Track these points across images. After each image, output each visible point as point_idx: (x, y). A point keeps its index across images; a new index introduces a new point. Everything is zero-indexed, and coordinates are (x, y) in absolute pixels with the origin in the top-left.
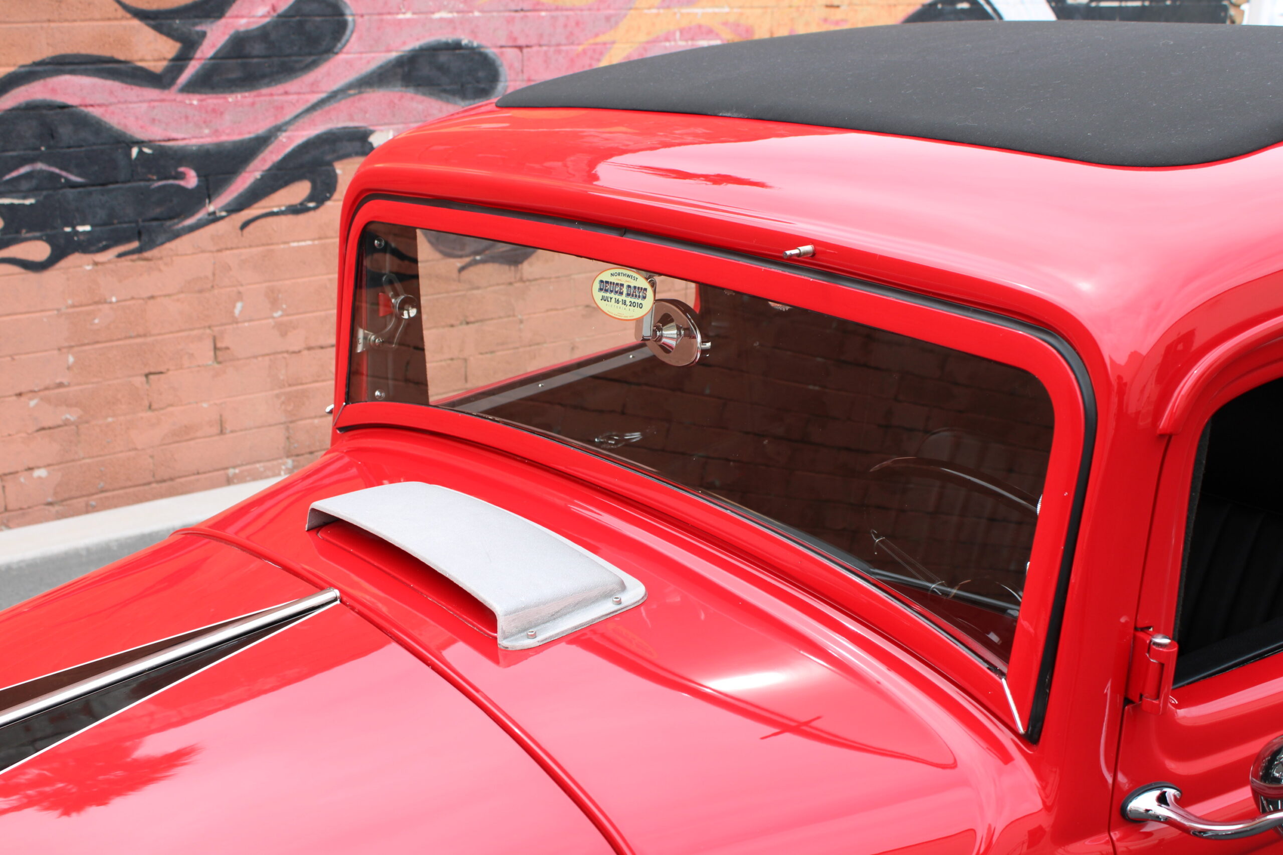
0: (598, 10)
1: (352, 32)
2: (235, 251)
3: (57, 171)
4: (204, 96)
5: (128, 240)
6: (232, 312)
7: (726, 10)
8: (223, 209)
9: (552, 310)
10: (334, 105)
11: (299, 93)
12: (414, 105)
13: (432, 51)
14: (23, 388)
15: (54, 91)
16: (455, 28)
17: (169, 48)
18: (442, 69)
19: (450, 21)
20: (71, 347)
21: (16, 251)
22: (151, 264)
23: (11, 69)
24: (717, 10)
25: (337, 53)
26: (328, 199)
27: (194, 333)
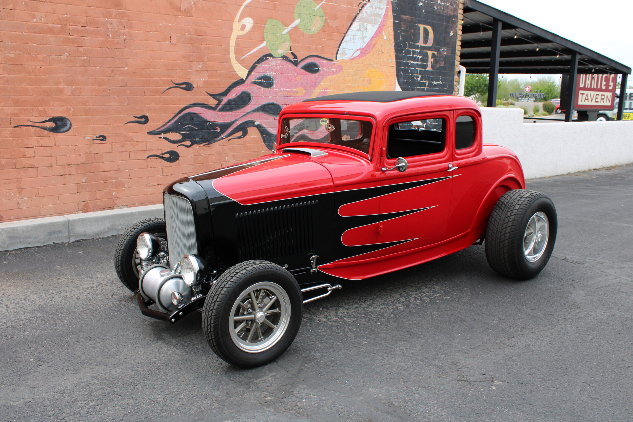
0: (303, 97)
1: (252, 100)
2: (227, 146)
3: (193, 127)
4: (222, 112)
5: (206, 142)
6: (225, 159)
8: (225, 136)
10: (248, 115)
11: (241, 112)
12: (264, 116)
13: (268, 105)
15: (194, 110)
16: (273, 100)
17: (216, 102)
18: (270, 108)
19: (272, 98)
20: (193, 164)
21: (184, 143)
22: (210, 147)
23: (186, 105)
25: (249, 104)
26: (246, 136)
27: (218, 163)
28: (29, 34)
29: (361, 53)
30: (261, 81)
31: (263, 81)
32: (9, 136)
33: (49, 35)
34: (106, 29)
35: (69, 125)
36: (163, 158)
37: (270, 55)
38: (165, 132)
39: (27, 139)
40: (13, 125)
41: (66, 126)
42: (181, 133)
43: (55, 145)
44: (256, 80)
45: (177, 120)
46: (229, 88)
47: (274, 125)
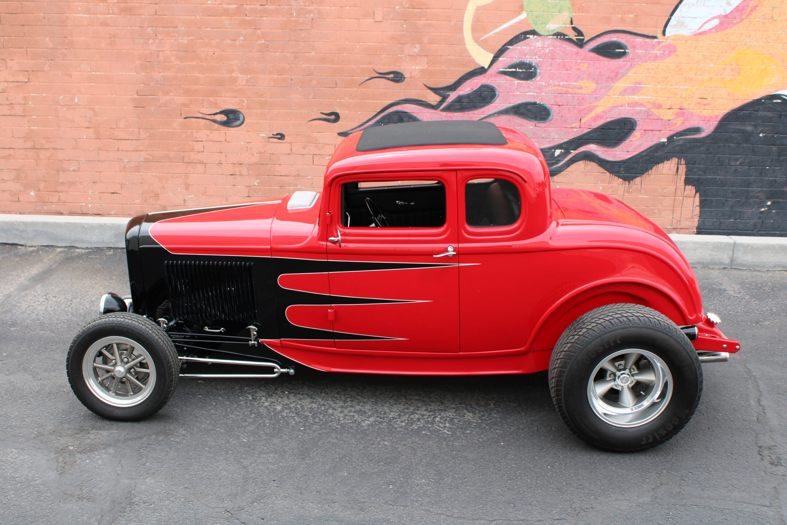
0: (592, 95)
1: (498, 97)
4: (447, 113)
7: (650, 97)
10: (489, 119)
11: (478, 114)
12: (518, 121)
13: (525, 105)
16: (534, 98)
17: (438, 98)
18: (528, 110)
19: (533, 96)
23: (393, 102)
24: (645, 97)
25: (492, 103)
28: (203, 17)
29: (721, 23)
30: (514, 70)
31: (518, 70)
32: (178, 128)
33: (223, 17)
34: (289, 7)
35: (241, 119)
37: (533, 33)
39: (196, 132)
40: (183, 116)
41: (239, 120)
43: (226, 140)
44: (506, 69)
45: (379, 119)
46: (459, 79)
47: (534, 134)
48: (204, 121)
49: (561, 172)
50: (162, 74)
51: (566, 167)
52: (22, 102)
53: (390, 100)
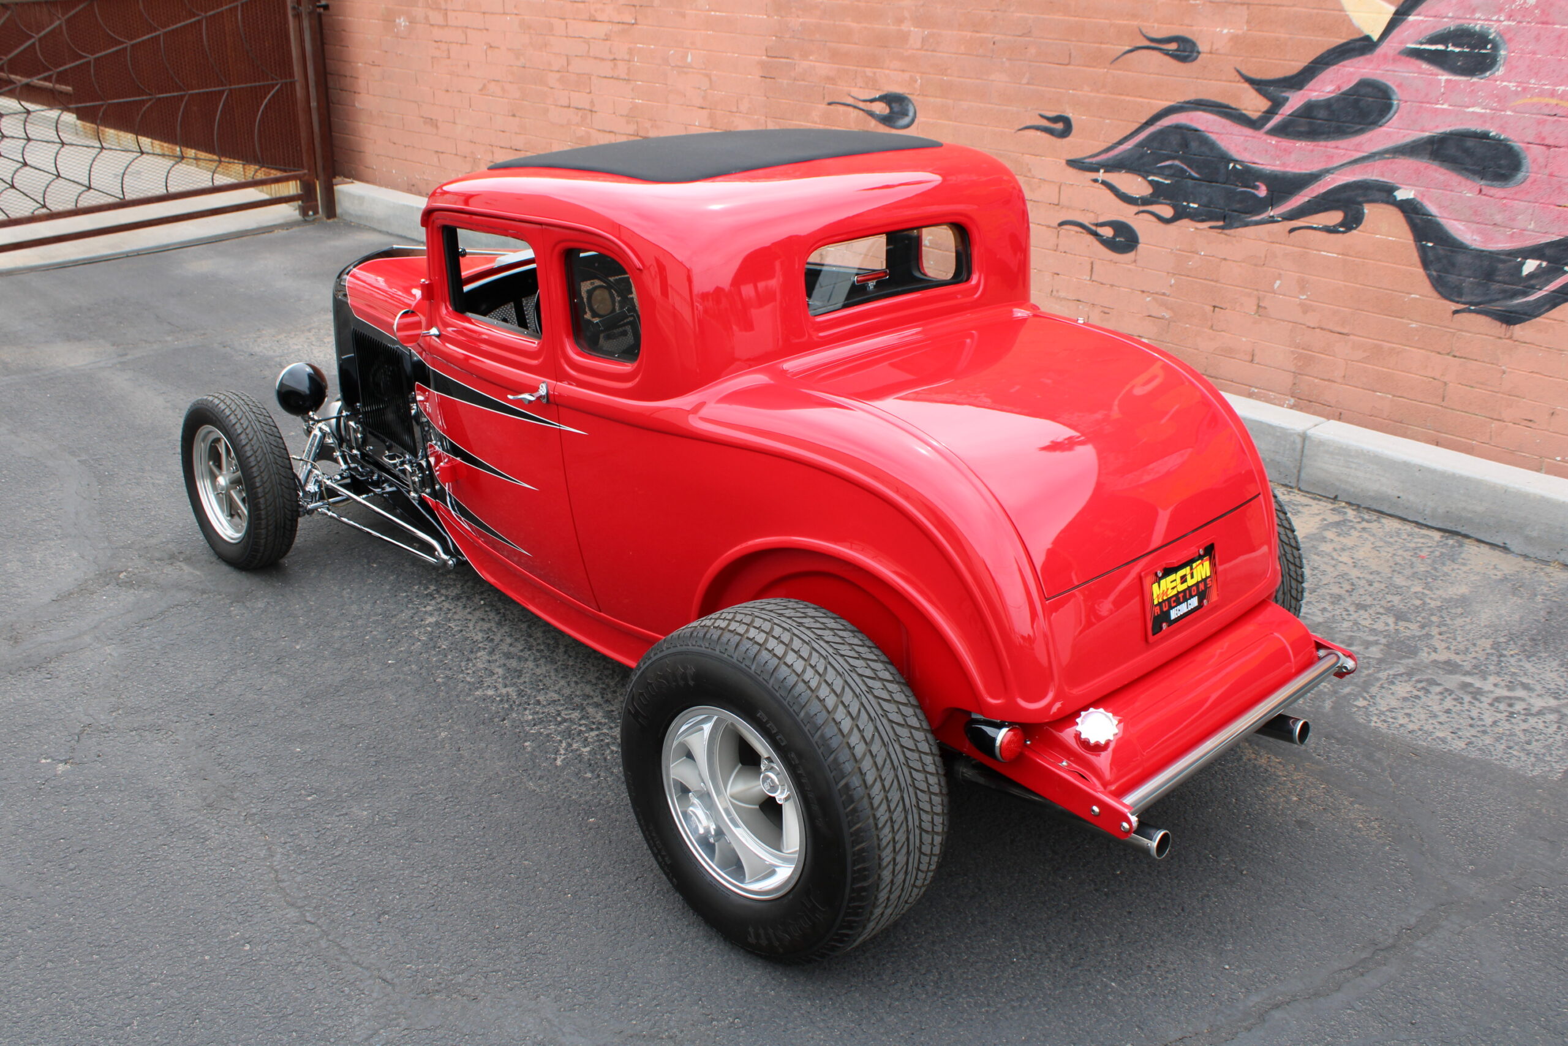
1: (1395, 113)
2: (1283, 246)
3: (1185, 167)
4: (1280, 139)
5: (1217, 220)
6: (1273, 286)
8: (1279, 215)
9: (1537, 373)
10: (1372, 162)
11: (1347, 149)
12: (1437, 175)
13: (1460, 138)
14: (1144, 289)
15: (1192, 120)
16: (1485, 122)
17: (1263, 104)
18: (1466, 151)
19: (1482, 115)
20: (1174, 274)
21: (1155, 208)
22: (1228, 238)
23: (1172, 103)
25: (1381, 126)
26: (1355, 228)
27: (1247, 290)
30: (1441, 47)
31: (1450, 48)
32: (818, 121)
35: (911, 114)
36: (1095, 234)
38: (1113, 166)
40: (827, 100)
41: (907, 115)
42: (1150, 178)
44: (1421, 43)
45: (1144, 140)
46: (1312, 62)
47: (1476, 213)
48: (856, 111)
49: (1536, 317)
50: (801, 20)
51: (1547, 307)
52: (627, 57)
53: (1166, 100)
